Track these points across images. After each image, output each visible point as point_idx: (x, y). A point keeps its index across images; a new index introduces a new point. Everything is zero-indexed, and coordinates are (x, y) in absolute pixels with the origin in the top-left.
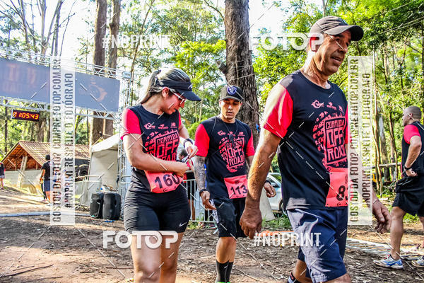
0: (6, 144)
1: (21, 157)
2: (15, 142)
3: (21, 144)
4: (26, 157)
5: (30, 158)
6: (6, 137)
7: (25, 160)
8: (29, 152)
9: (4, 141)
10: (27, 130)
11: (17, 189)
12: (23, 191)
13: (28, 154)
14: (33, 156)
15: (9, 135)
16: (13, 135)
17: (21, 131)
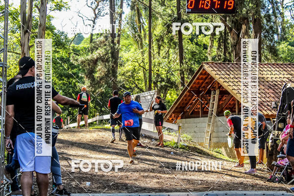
0: (182, 73)
1: (209, 93)
2: (196, 67)
3: (206, 67)
4: (217, 92)
5: (224, 93)
6: (181, 58)
7: (215, 96)
8: (221, 81)
9: (178, 67)
10: (216, 44)
11: (205, 150)
12: (215, 154)
13: (220, 87)
14: (229, 89)
15: (187, 56)
16: (193, 54)
17: (205, 47)
